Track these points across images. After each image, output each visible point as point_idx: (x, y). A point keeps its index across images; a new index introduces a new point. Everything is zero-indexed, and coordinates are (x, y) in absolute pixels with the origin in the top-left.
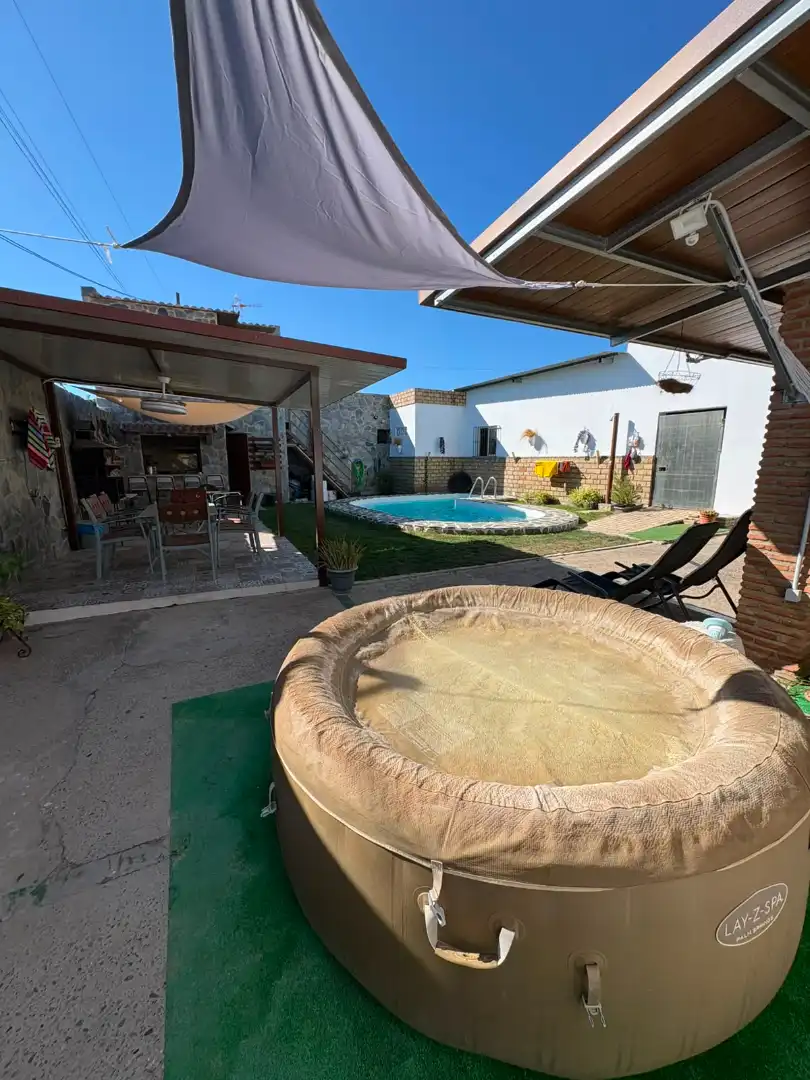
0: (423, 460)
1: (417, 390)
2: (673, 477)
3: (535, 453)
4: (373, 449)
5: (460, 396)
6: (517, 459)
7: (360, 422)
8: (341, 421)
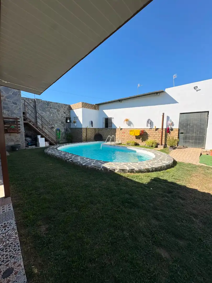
0: (85, 129)
1: (83, 103)
2: (187, 136)
3: (129, 127)
4: (64, 125)
5: (97, 106)
6: (121, 129)
7: (59, 114)
8: (50, 113)
